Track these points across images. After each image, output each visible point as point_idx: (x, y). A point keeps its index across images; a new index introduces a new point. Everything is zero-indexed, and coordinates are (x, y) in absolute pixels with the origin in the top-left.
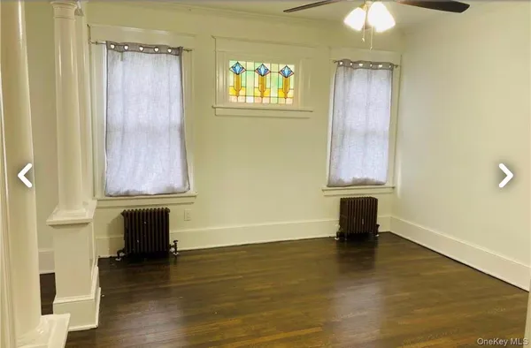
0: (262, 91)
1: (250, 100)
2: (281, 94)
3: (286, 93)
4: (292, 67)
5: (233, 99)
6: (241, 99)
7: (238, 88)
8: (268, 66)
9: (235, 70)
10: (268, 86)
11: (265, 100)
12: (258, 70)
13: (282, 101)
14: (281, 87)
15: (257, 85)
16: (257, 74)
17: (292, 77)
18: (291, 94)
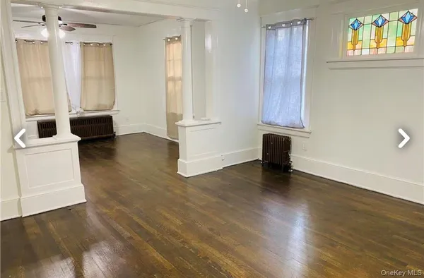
0: (378, 42)
1: (366, 52)
2: (400, 42)
3: (405, 40)
4: (415, 12)
5: (350, 53)
6: (357, 53)
7: (355, 43)
8: (386, 16)
9: (354, 27)
10: (385, 35)
11: (381, 51)
12: (375, 23)
13: (400, 50)
14: (399, 35)
15: (373, 37)
16: (374, 27)
17: (414, 23)
18: (412, 40)
